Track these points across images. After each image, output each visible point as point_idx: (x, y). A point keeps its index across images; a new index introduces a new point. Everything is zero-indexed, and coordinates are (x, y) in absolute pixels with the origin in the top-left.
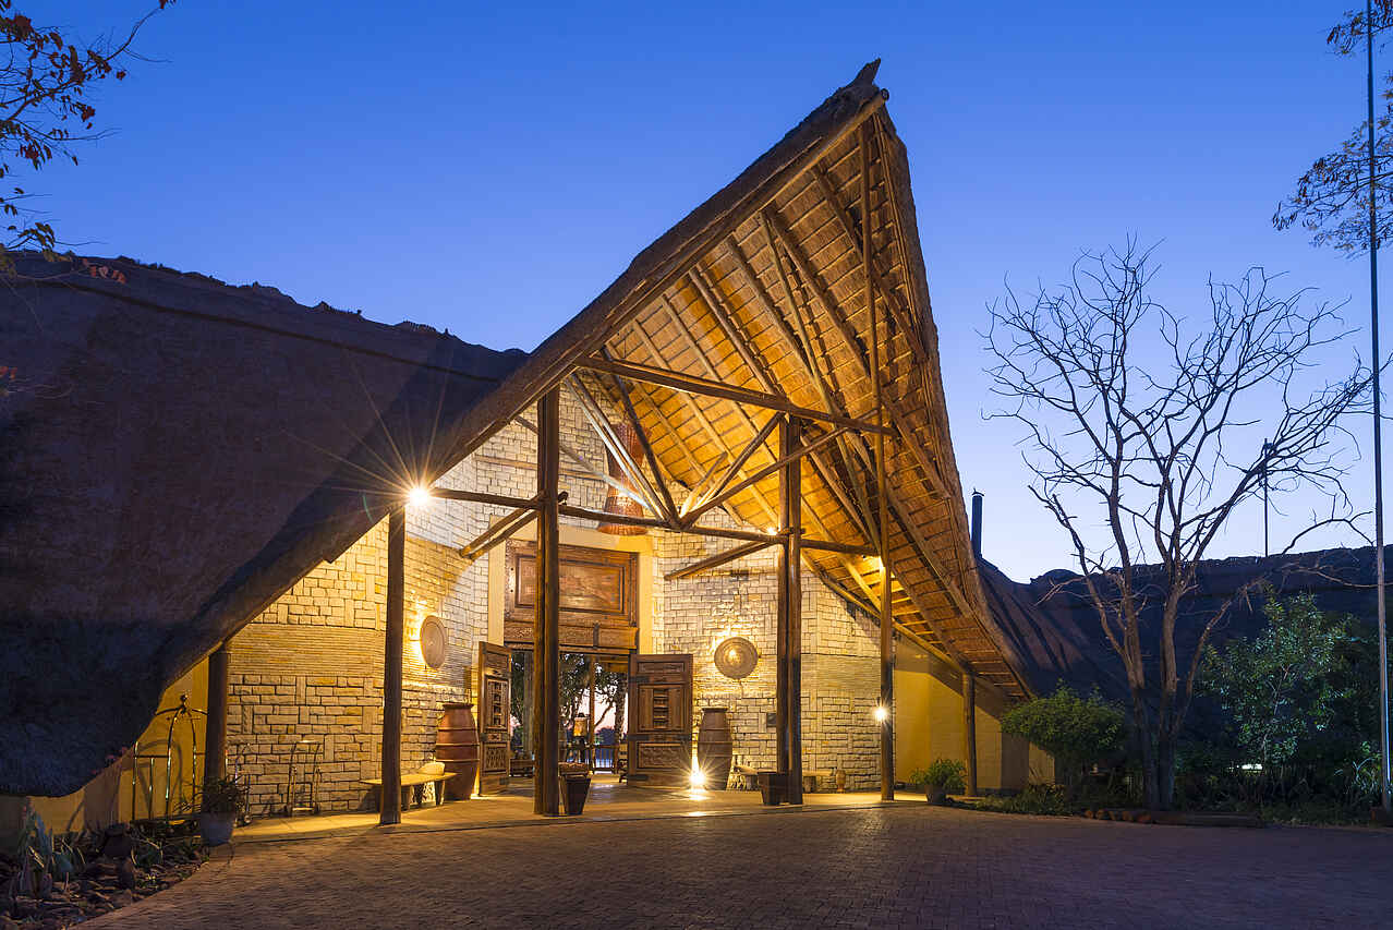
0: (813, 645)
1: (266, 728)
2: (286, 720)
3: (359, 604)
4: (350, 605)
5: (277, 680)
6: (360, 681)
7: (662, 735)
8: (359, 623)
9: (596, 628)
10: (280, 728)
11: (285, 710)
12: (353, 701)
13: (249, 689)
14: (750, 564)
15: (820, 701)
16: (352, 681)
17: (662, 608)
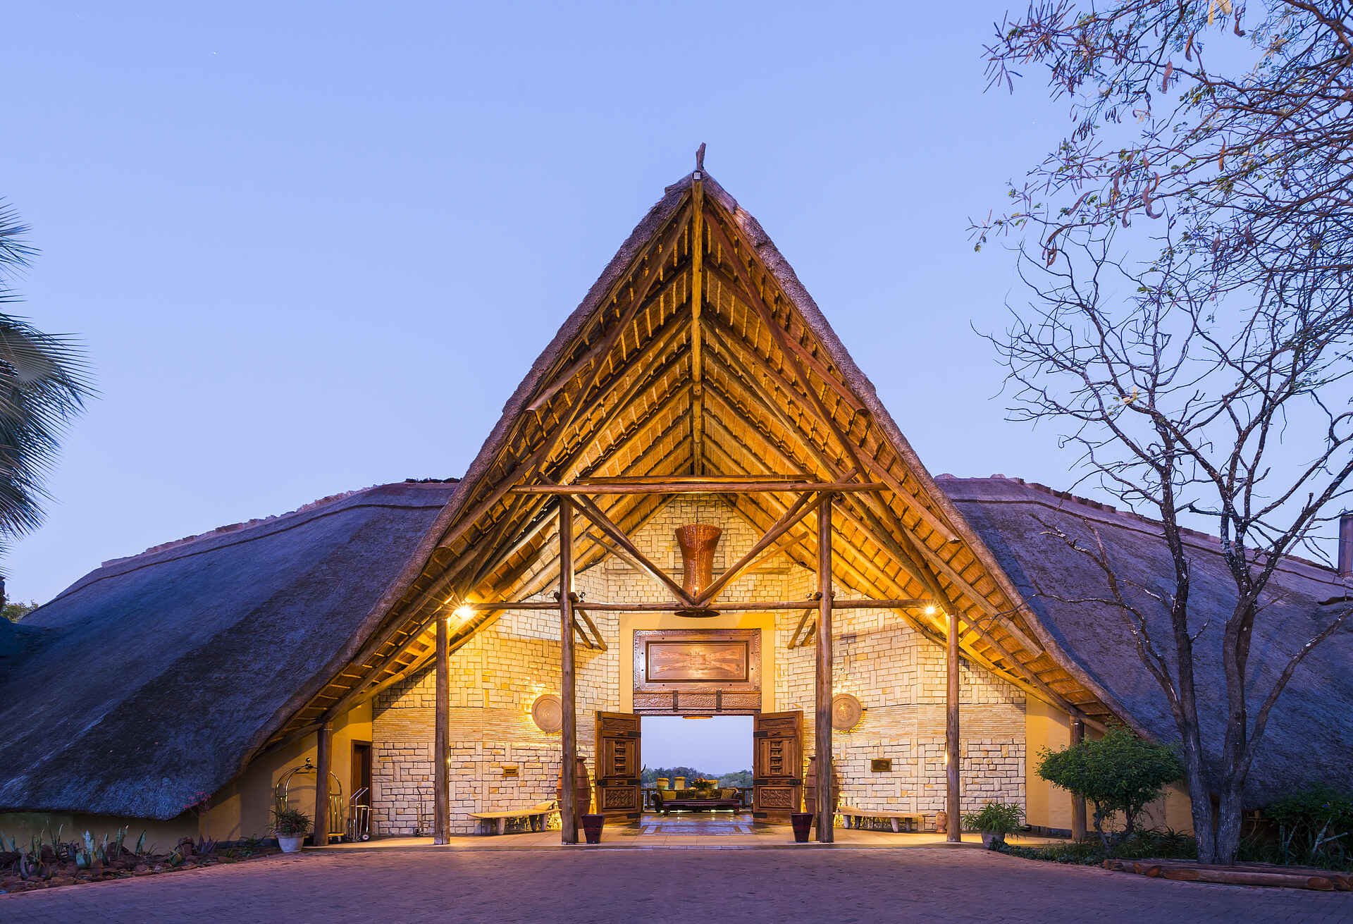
0: (914, 696)
1: (409, 778)
2: (422, 772)
3: (470, 691)
4: (465, 691)
5: (415, 745)
6: (472, 745)
7: (776, 780)
8: (470, 704)
9: (719, 694)
10: (418, 777)
11: (421, 765)
12: (468, 758)
13: (397, 752)
14: (857, 627)
15: (922, 748)
16: (466, 745)
17: (786, 673)
